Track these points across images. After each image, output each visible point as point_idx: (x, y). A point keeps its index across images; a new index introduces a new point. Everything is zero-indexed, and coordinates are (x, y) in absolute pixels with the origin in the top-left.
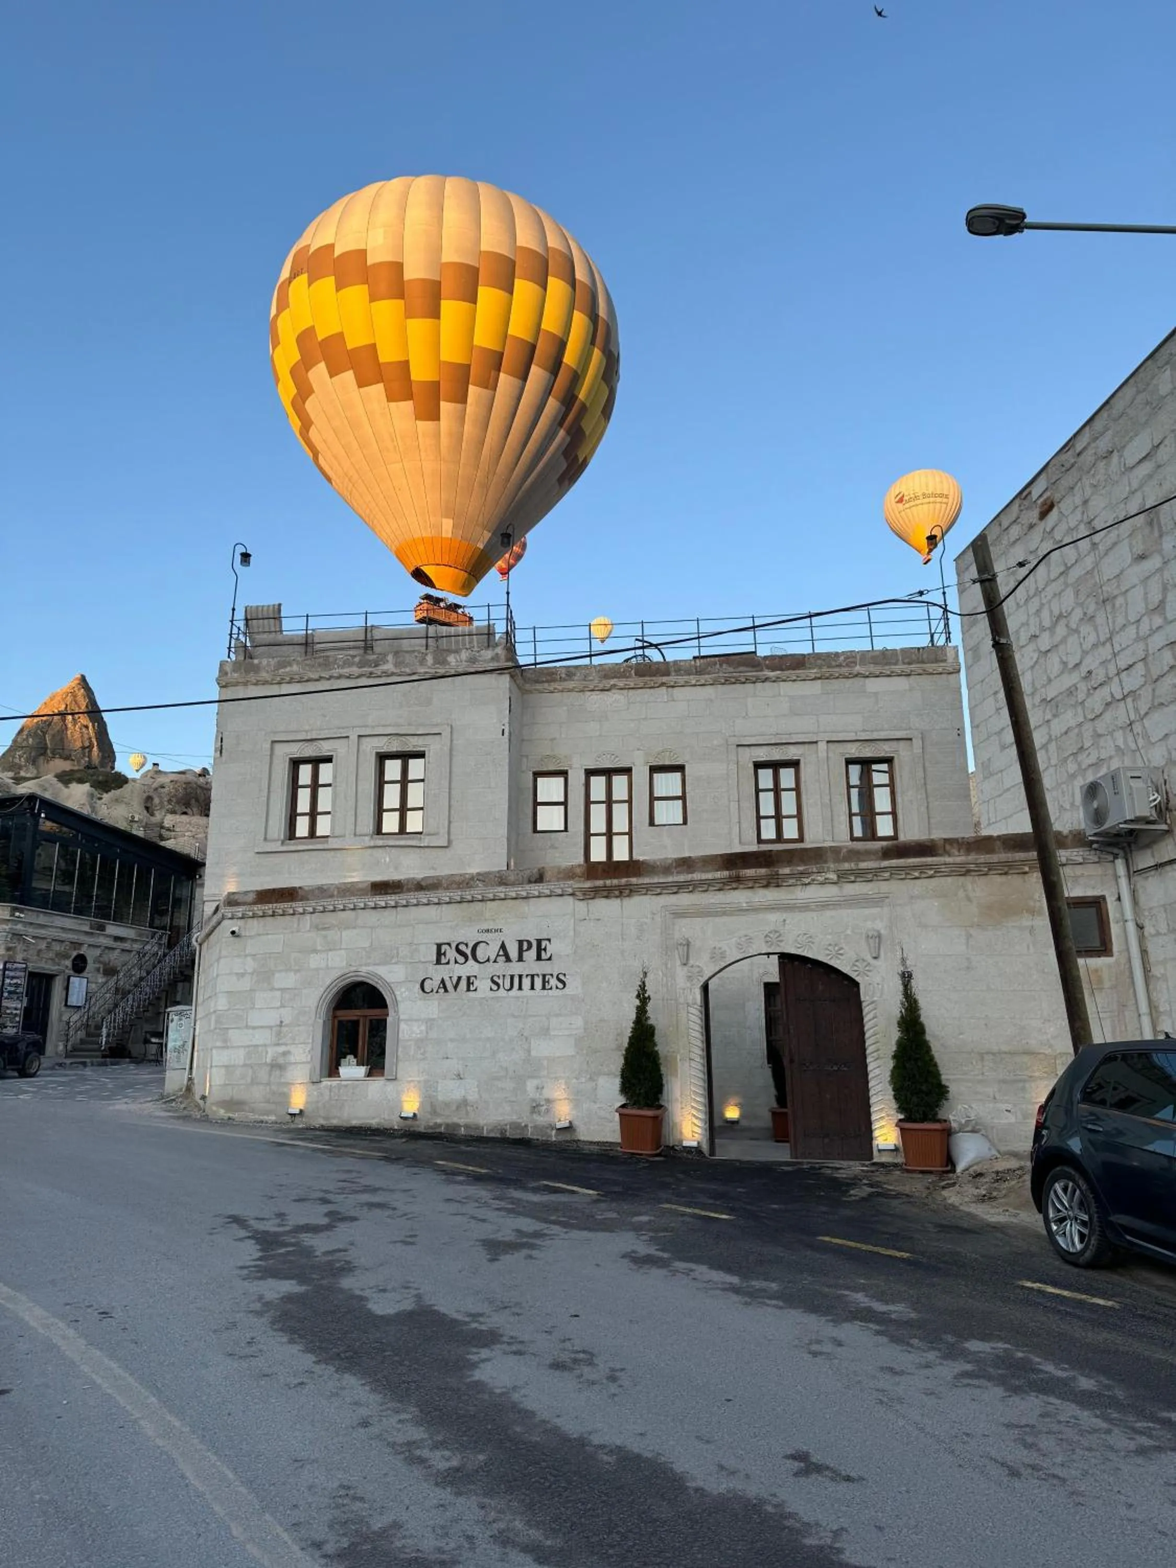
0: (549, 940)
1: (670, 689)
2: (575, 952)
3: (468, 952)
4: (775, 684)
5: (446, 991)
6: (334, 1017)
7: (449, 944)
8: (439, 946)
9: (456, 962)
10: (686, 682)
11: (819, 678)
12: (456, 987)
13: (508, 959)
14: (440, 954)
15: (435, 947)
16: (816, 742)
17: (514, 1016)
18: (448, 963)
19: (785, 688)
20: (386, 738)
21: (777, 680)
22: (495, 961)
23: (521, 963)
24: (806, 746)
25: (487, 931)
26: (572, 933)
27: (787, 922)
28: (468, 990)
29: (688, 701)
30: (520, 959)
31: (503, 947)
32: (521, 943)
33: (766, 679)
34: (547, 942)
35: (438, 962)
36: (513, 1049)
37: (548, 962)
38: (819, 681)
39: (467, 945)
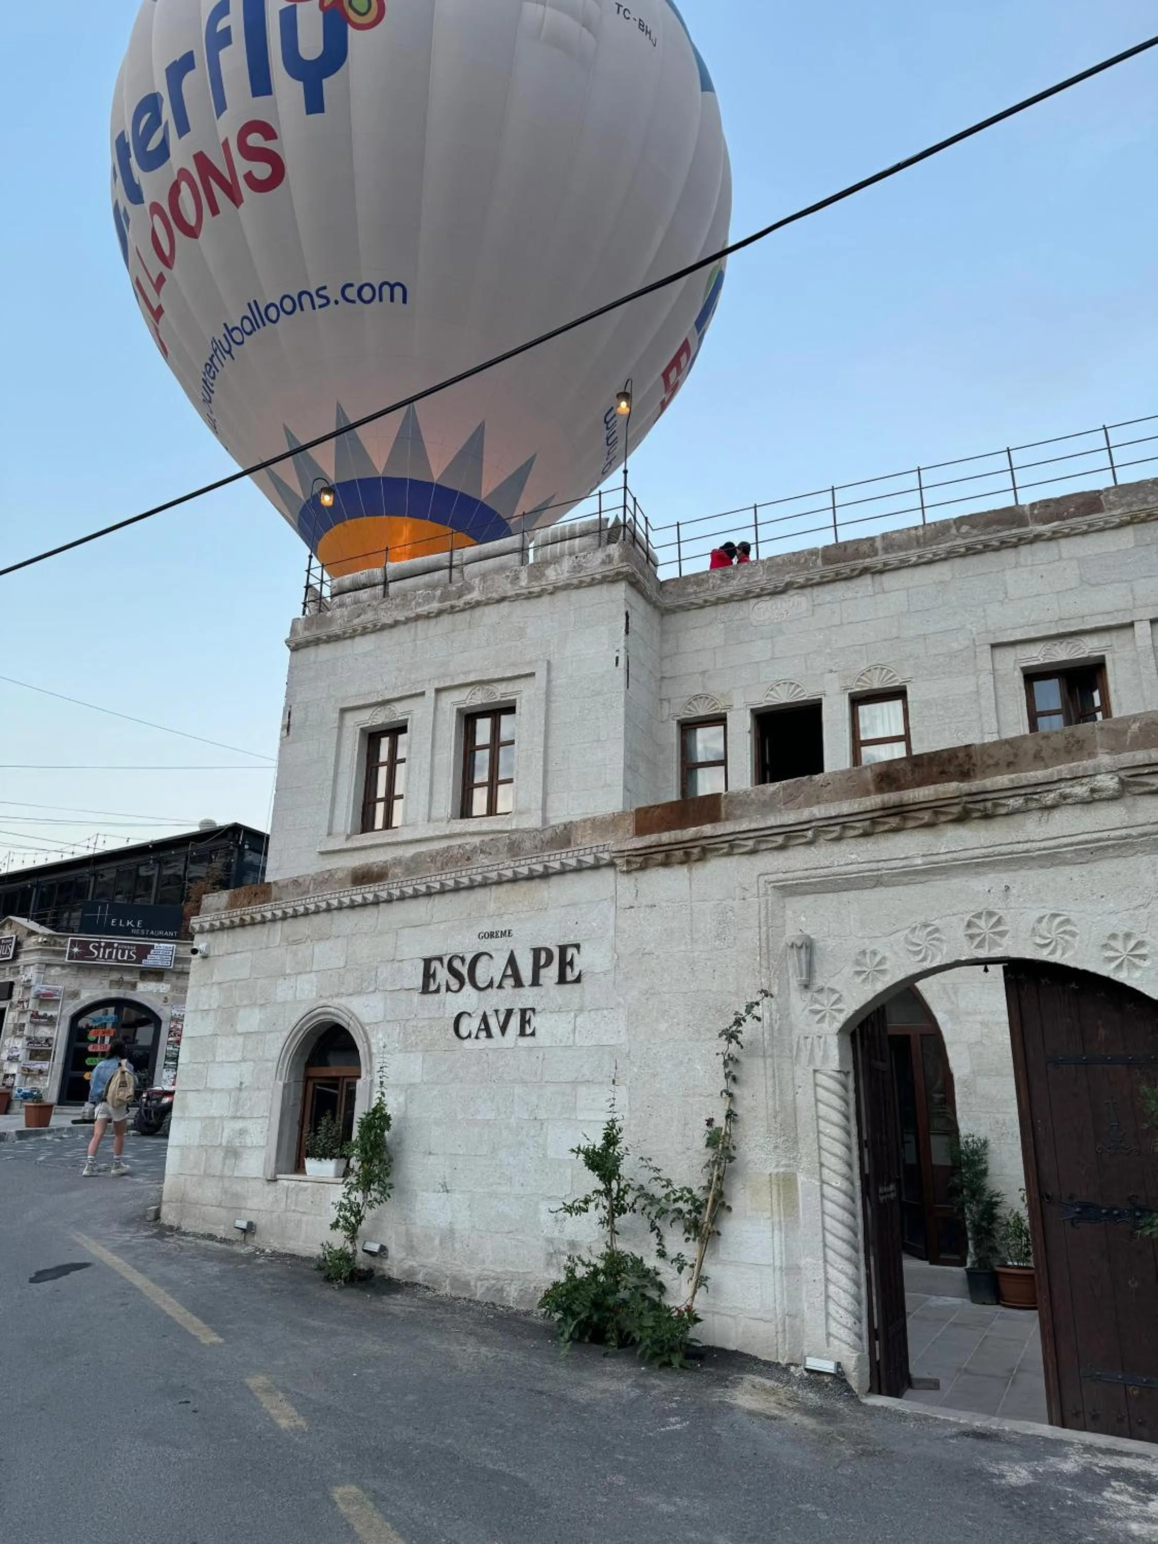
0: (577, 946)
1: (877, 577)
2: (617, 966)
3: (464, 971)
4: (1053, 544)
6: (307, 1079)
7: (440, 959)
8: (427, 962)
9: (448, 989)
10: (902, 561)
11: (1129, 523)
13: (519, 983)
14: (428, 976)
15: (422, 964)
16: (1131, 625)
17: (524, 1083)
18: (437, 991)
19: (1067, 546)
20: (468, 690)
21: (1054, 537)
22: (500, 986)
23: (535, 988)
24: (1114, 634)
25: (491, 935)
26: (612, 933)
27: (1014, 891)
29: (908, 589)
30: (535, 982)
31: (512, 961)
32: (536, 952)
33: (1038, 538)
34: (575, 951)
35: (425, 990)
36: (521, 1144)
37: (576, 986)
38: (1129, 530)
39: (463, 960)
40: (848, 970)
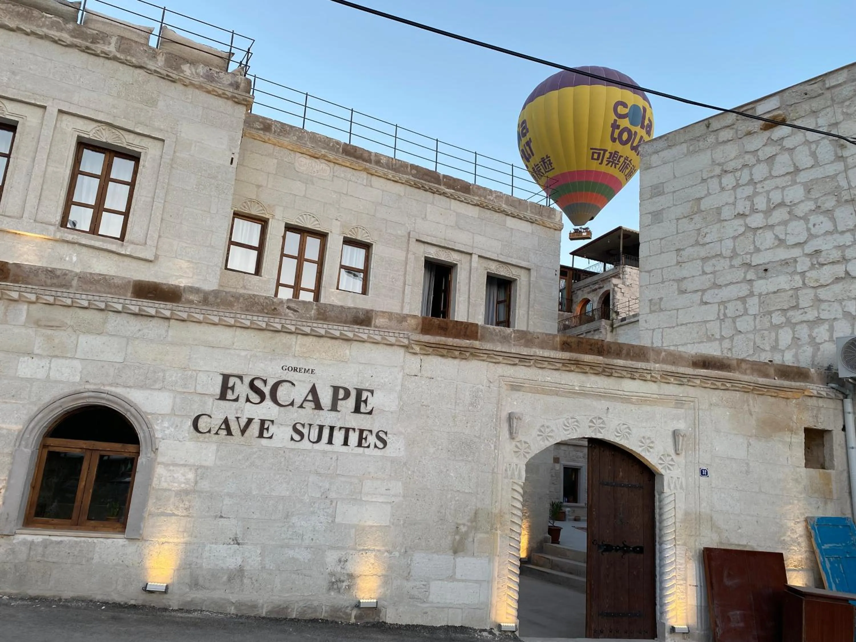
0: (372, 392)
1: (370, 176)
2: (402, 409)
3: (267, 390)
4: (448, 199)
5: (229, 433)
6: (44, 446)
7: (241, 378)
8: (226, 378)
9: (248, 400)
10: (385, 174)
11: (478, 205)
12: (243, 432)
13: (318, 406)
14: (225, 388)
15: (220, 378)
16: (471, 254)
17: (317, 473)
18: (236, 400)
19: (454, 204)
20: (95, 125)
21: (451, 197)
22: (301, 407)
23: (334, 413)
24: (463, 255)
25: (295, 370)
26: (398, 388)
27: (610, 410)
28: (261, 436)
29: (383, 191)
30: (334, 408)
31: (313, 390)
32: (336, 389)
33: (444, 194)
34: (369, 394)
35: (223, 397)
36: (313, 513)
37: (368, 416)
38: (477, 208)
39: (265, 382)
40: (535, 432)
